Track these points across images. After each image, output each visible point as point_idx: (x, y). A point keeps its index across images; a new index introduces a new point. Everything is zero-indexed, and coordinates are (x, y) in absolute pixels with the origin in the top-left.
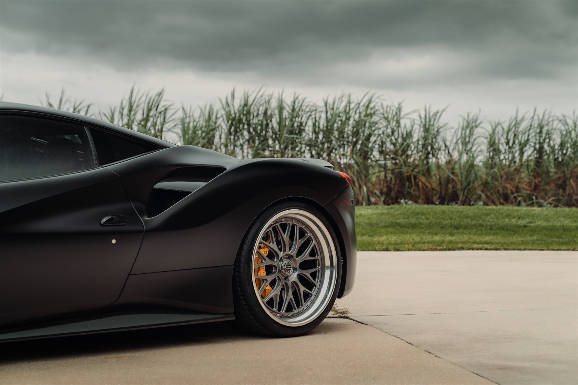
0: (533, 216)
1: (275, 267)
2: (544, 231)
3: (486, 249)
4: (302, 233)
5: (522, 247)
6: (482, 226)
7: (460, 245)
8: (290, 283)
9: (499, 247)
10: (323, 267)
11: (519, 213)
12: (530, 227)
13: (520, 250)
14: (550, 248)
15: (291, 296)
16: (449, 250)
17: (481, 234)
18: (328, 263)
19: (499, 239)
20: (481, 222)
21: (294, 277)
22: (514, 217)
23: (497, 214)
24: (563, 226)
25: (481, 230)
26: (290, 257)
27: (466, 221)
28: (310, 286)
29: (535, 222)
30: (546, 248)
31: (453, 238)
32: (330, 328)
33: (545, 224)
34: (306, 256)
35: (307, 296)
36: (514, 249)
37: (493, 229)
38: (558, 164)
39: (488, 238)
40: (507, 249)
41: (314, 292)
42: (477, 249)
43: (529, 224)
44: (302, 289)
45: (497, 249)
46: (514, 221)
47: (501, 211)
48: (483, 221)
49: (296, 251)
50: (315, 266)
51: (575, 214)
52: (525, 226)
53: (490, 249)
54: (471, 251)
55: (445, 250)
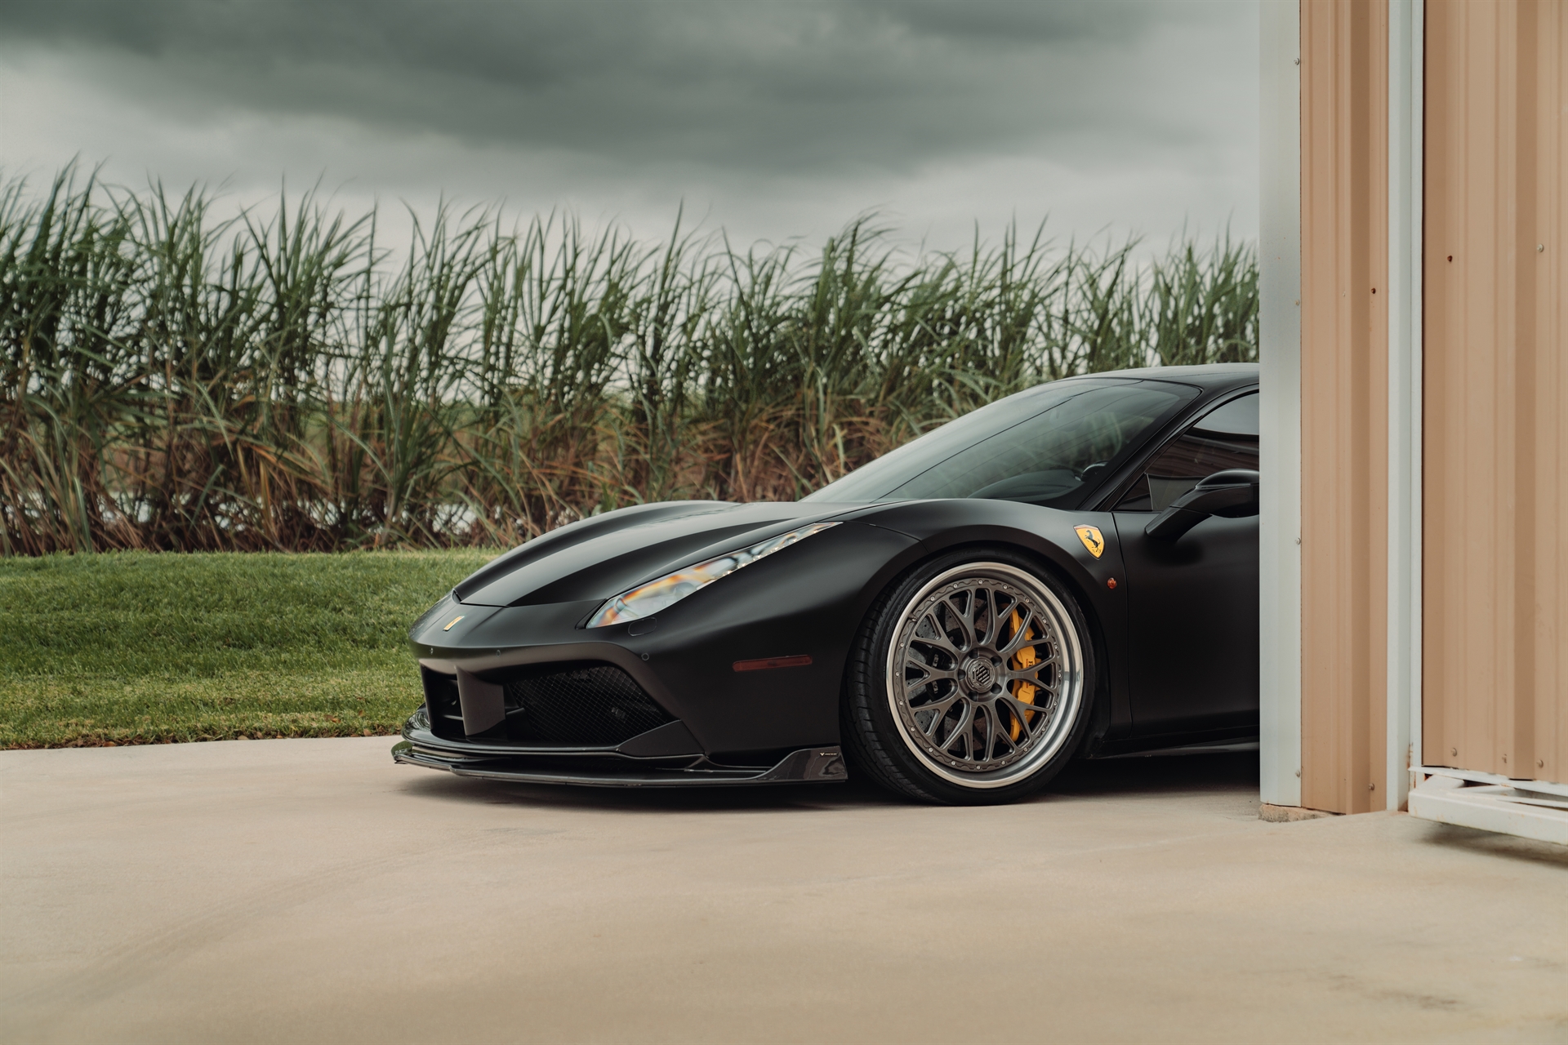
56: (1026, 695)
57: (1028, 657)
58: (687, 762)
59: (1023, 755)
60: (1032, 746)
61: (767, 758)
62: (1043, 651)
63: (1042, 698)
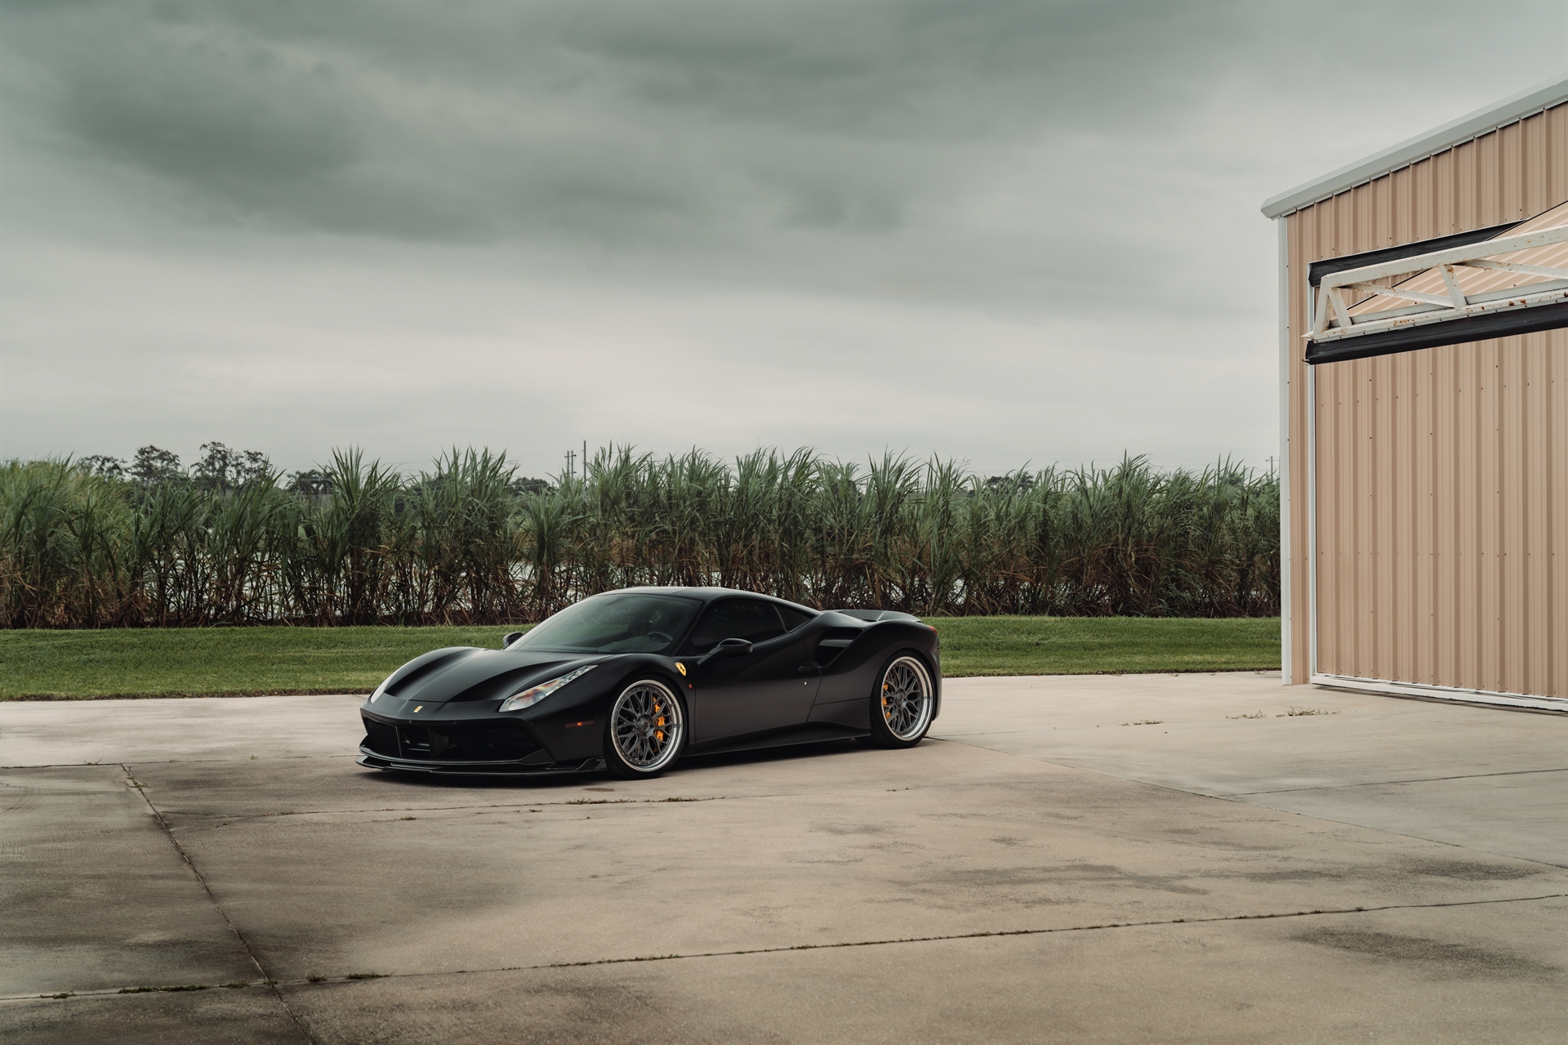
0: (1046, 629)
1: (893, 698)
2: (1061, 650)
3: (999, 675)
4: (909, 672)
5: (1039, 671)
6: (987, 645)
7: (969, 671)
8: (902, 710)
9: (1013, 672)
10: (923, 698)
11: (1028, 627)
12: (1044, 645)
13: (1036, 674)
14: (1071, 671)
15: (903, 719)
16: (958, 676)
17: (989, 656)
18: (925, 695)
19: (1009, 661)
20: (983, 639)
21: (904, 705)
22: (1024, 632)
23: (1002, 629)
24: (1083, 642)
25: (987, 650)
26: (901, 690)
27: (967, 639)
28: (914, 711)
29: (1049, 638)
30: (1066, 672)
31: (958, 662)
32: (925, 744)
33: (1062, 641)
34: (911, 690)
35: (913, 719)
36: (1031, 675)
37: (1000, 649)
38: (1070, 542)
39: (997, 661)
40: (1022, 675)
41: (916, 716)
42: (989, 675)
43: (1042, 641)
44: (910, 713)
45: (1011, 675)
46: (1024, 638)
47: (1005, 624)
48: (987, 639)
49: (905, 687)
50: (916, 698)
51: (1097, 626)
52: (1038, 644)
53: (1003, 675)
54: (981, 677)
55: (953, 676)
56: (660, 735)
57: (661, 723)
58: (547, 766)
59: (656, 760)
60: (660, 758)
61: (577, 762)
62: (667, 720)
63: (666, 737)
